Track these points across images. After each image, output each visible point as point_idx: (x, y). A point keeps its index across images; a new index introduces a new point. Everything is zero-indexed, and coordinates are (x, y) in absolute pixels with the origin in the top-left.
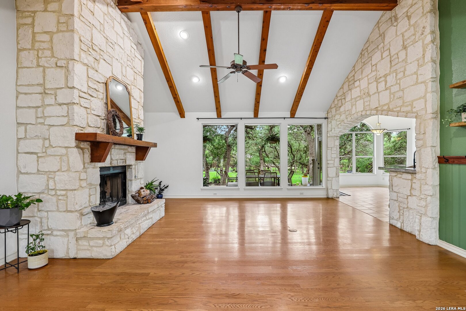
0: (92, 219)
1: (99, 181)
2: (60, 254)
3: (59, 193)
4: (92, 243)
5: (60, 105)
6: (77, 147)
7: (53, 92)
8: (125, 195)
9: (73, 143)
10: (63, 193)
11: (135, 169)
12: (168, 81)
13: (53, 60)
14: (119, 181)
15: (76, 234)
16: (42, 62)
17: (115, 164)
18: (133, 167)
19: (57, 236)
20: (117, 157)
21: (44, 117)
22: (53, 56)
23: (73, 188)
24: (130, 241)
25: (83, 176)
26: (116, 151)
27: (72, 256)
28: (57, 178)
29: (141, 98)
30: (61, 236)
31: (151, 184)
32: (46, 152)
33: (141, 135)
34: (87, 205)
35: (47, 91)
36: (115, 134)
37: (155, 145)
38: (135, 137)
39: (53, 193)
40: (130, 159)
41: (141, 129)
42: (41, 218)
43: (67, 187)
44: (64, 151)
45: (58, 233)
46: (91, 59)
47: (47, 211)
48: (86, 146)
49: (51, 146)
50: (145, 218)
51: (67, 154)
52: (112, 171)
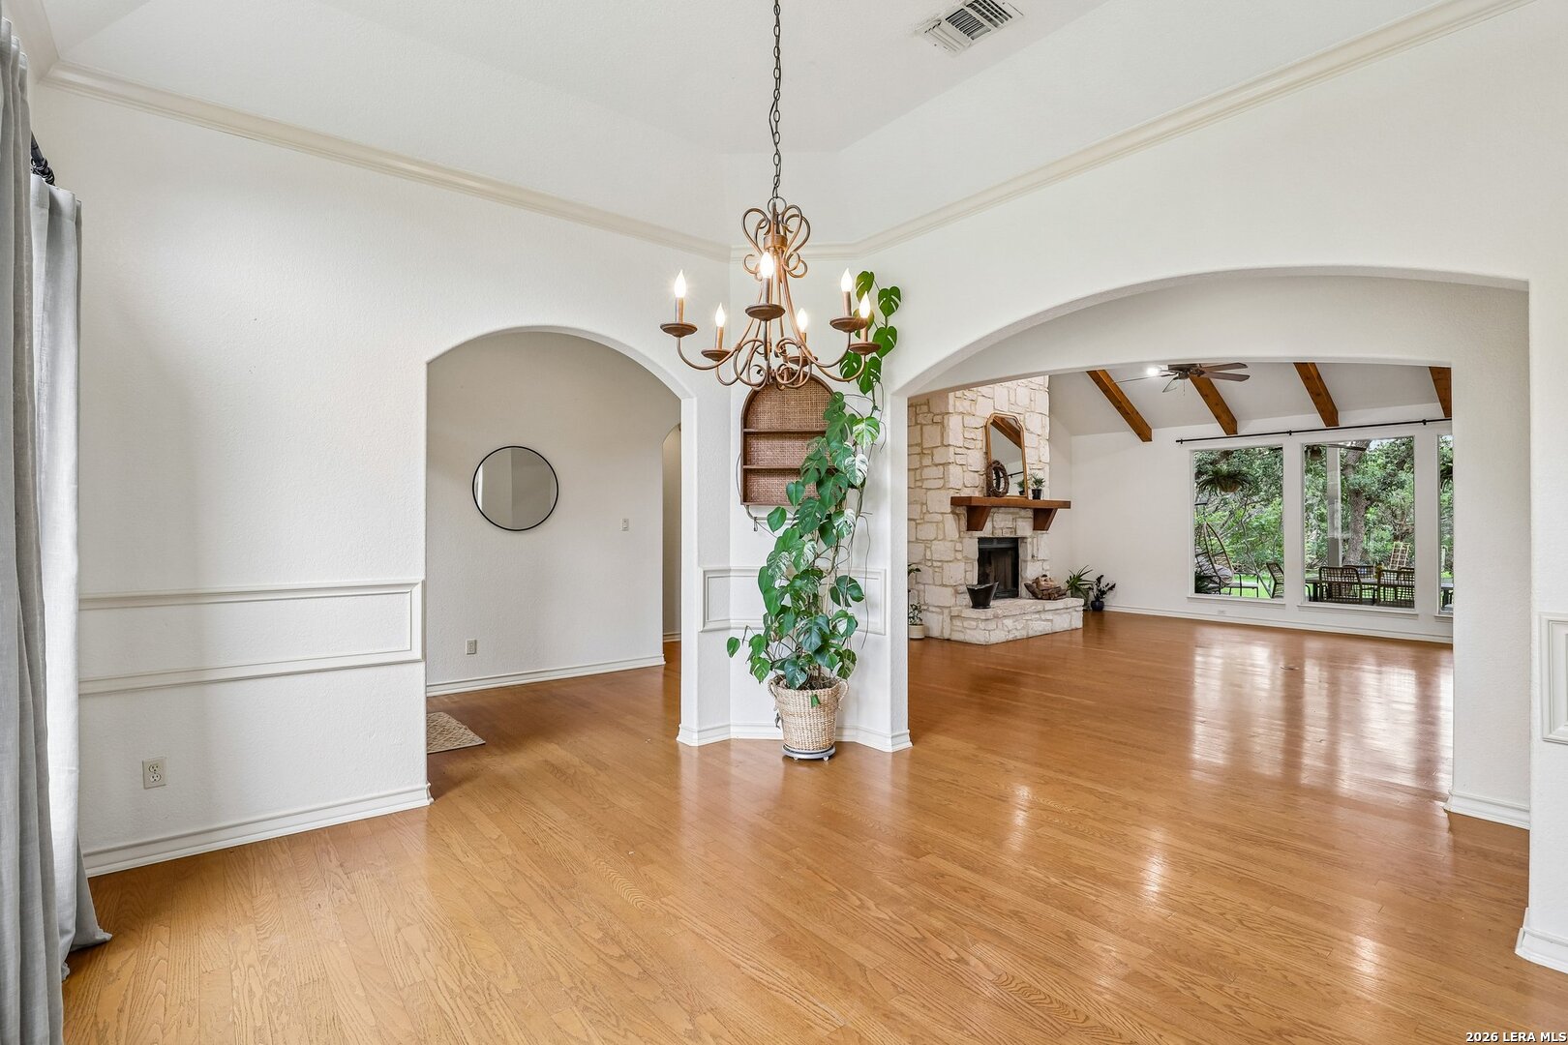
0: (967, 599)
1: (976, 556)
2: (935, 633)
3: (935, 564)
4: (966, 624)
5: (937, 465)
6: (953, 512)
7: (929, 452)
8: (1016, 584)
9: (948, 508)
10: (939, 564)
11: (1032, 544)
12: (1097, 383)
13: (930, 416)
14: (1008, 561)
15: (950, 612)
16: (920, 419)
17: (999, 534)
18: (1029, 540)
19: (933, 612)
20: (1002, 525)
21: (922, 480)
22: (929, 412)
23: (949, 559)
24: (1010, 637)
25: (959, 547)
26: (1000, 515)
27: (946, 636)
28: (933, 547)
29: (1043, 427)
30: (936, 612)
31: (1079, 578)
32: (923, 519)
33: (1039, 491)
34: (962, 582)
35: (924, 451)
36: (996, 494)
37: (1067, 505)
38: (1030, 497)
39: (929, 564)
40: (1024, 528)
41: (1039, 482)
42: (918, 591)
43: (943, 558)
44: (939, 517)
45: (934, 609)
46: (967, 403)
47: (924, 584)
48: (962, 511)
49: (928, 511)
50: (1037, 616)
51: (943, 521)
52: (995, 545)
